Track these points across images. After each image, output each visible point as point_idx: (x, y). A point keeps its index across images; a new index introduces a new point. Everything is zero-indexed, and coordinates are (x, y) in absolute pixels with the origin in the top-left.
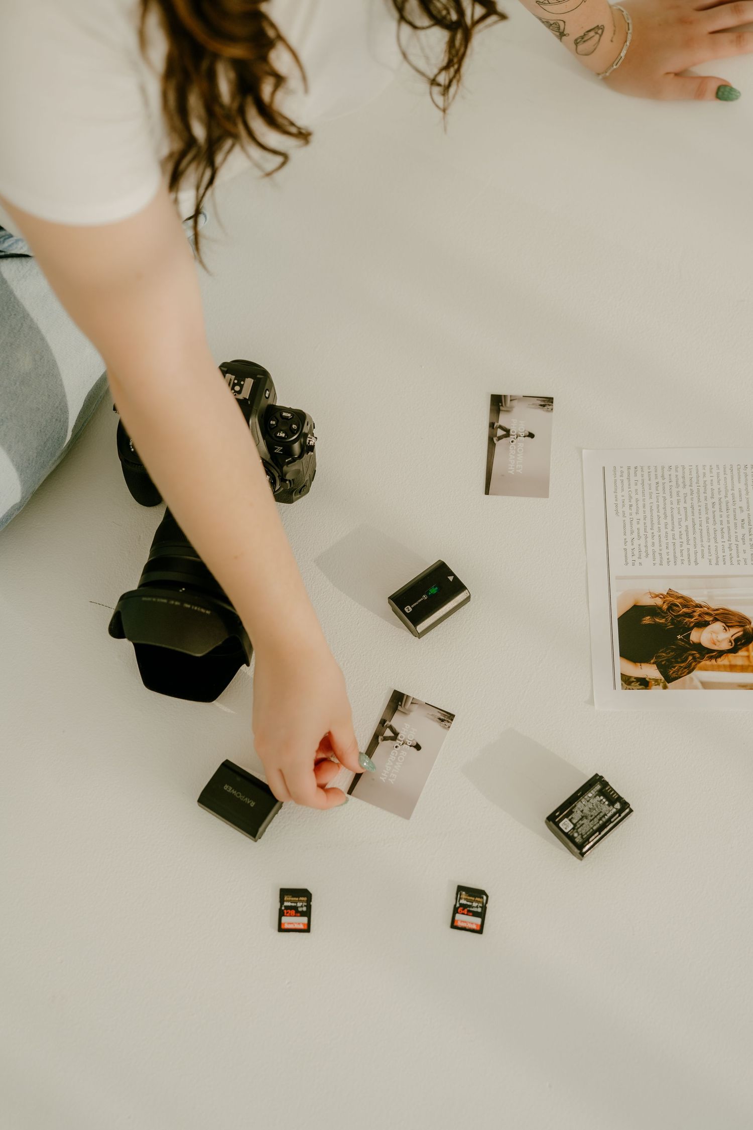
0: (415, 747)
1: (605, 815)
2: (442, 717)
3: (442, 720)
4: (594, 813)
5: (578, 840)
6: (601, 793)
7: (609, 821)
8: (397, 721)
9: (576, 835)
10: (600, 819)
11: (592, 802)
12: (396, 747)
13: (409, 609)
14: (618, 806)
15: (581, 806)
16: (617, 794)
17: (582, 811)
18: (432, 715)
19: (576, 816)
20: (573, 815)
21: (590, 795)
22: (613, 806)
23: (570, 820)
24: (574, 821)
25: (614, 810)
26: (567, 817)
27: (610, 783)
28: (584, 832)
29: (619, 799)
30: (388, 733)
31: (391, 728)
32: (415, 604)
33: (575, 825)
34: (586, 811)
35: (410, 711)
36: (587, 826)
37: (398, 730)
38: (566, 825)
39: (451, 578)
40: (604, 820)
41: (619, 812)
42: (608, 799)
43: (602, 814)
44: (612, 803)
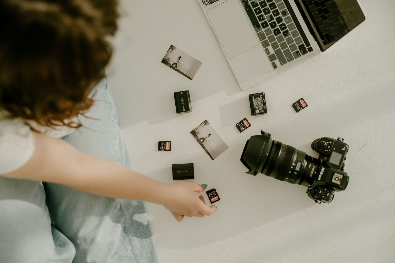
0: (209, 135)
1: (261, 100)
2: (205, 124)
3: (206, 124)
4: (259, 103)
5: (263, 111)
6: (255, 98)
7: (263, 101)
8: (200, 136)
9: (261, 111)
10: (261, 102)
11: (256, 102)
12: (207, 140)
13: (184, 110)
14: (261, 96)
15: (255, 105)
16: (258, 93)
17: (256, 105)
18: (203, 126)
19: (257, 108)
20: (256, 108)
21: (254, 100)
22: (260, 97)
23: (257, 110)
24: (258, 109)
25: (261, 97)
26: (255, 110)
27: (254, 93)
28: (262, 109)
29: (259, 94)
30: (202, 140)
31: (201, 139)
32: (183, 107)
33: (259, 110)
34: (257, 104)
35: (198, 131)
36: (261, 107)
37: (202, 137)
38: (257, 112)
39: (182, 93)
40: (262, 102)
41: (263, 96)
42: (258, 97)
43: (260, 101)
44: (259, 97)
